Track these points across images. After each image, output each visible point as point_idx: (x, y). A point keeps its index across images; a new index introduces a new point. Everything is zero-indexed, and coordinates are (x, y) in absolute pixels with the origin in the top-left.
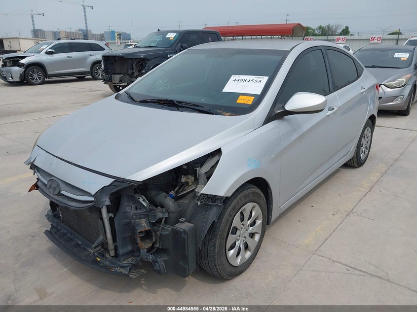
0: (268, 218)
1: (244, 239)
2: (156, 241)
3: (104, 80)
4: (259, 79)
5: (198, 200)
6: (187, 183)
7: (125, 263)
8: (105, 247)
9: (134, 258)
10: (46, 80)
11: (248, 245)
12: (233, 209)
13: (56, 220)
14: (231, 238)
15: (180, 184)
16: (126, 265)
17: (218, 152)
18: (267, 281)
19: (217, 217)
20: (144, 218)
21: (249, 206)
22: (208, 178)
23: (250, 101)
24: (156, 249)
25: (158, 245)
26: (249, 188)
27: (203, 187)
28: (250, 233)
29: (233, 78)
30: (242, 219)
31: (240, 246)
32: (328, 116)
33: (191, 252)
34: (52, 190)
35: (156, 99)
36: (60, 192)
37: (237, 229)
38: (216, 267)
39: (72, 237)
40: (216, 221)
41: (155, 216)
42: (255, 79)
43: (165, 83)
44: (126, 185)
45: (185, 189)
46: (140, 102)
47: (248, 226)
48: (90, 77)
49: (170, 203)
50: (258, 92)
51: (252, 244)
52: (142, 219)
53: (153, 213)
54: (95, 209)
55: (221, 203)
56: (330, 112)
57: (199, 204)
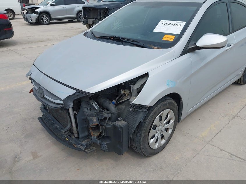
0: (179, 118)
1: (161, 132)
2: (102, 131)
3: (84, 22)
4: (179, 24)
5: (130, 108)
6: (125, 95)
7: (84, 143)
8: (72, 132)
9: (89, 140)
10: (50, 22)
11: (163, 136)
12: (155, 113)
13: (45, 111)
14: (152, 132)
15: (120, 95)
16: (84, 144)
17: (147, 75)
18: (174, 160)
19: (143, 119)
20: (95, 116)
21: (166, 112)
22: (139, 93)
23: (172, 39)
24: (102, 136)
25: (103, 134)
26: (166, 100)
27: (135, 98)
28: (166, 128)
29: (161, 22)
30: (161, 119)
31: (158, 137)
32: (226, 50)
33: (125, 140)
34: (39, 94)
35: (108, 36)
36: (44, 96)
37: (156, 126)
38: (141, 149)
39: (54, 123)
40: (142, 122)
41: (102, 116)
42: (177, 23)
43: (120, 25)
44: (83, 95)
45: (123, 98)
46: (99, 38)
47: (165, 124)
48: (76, 20)
49: (112, 107)
50: (178, 33)
51: (166, 135)
52: (94, 117)
53: (101, 114)
54: (64, 109)
55: (146, 110)
56: (228, 48)
57: (131, 110)
